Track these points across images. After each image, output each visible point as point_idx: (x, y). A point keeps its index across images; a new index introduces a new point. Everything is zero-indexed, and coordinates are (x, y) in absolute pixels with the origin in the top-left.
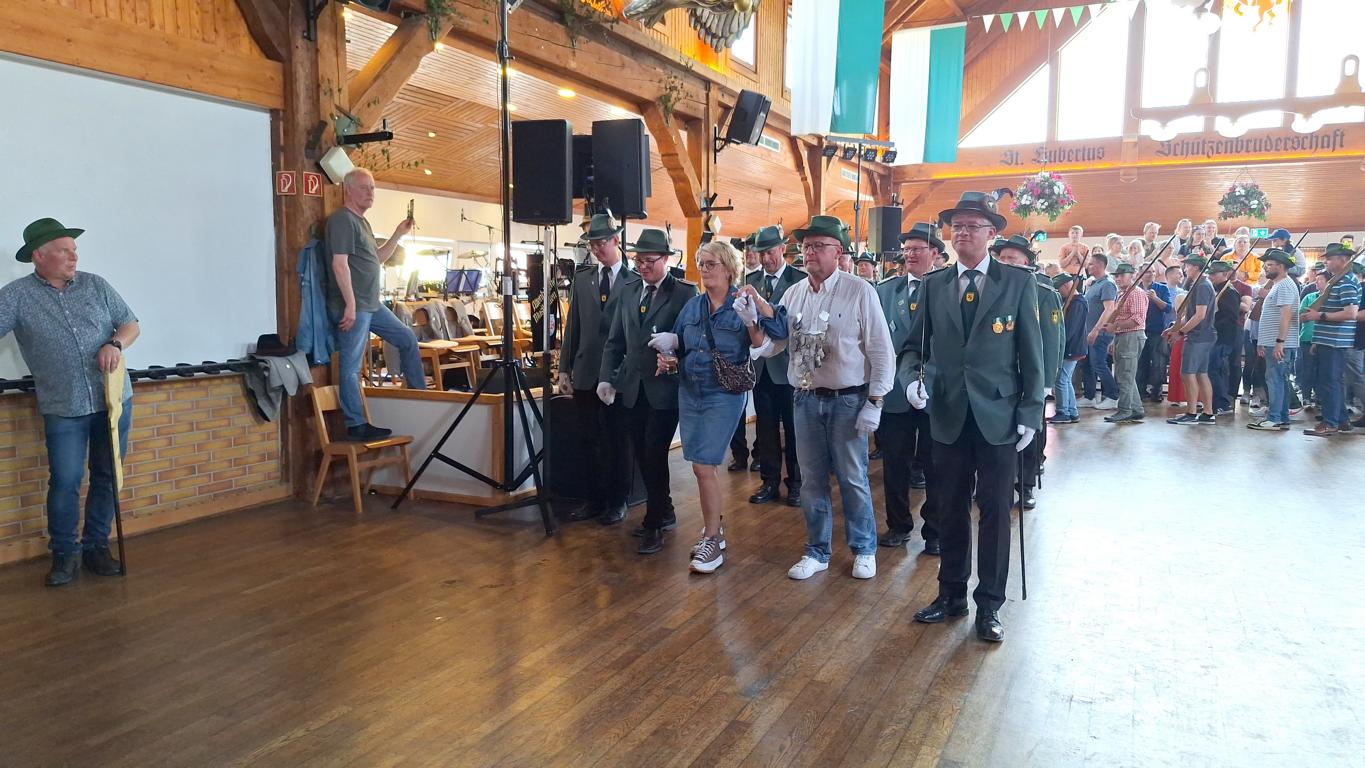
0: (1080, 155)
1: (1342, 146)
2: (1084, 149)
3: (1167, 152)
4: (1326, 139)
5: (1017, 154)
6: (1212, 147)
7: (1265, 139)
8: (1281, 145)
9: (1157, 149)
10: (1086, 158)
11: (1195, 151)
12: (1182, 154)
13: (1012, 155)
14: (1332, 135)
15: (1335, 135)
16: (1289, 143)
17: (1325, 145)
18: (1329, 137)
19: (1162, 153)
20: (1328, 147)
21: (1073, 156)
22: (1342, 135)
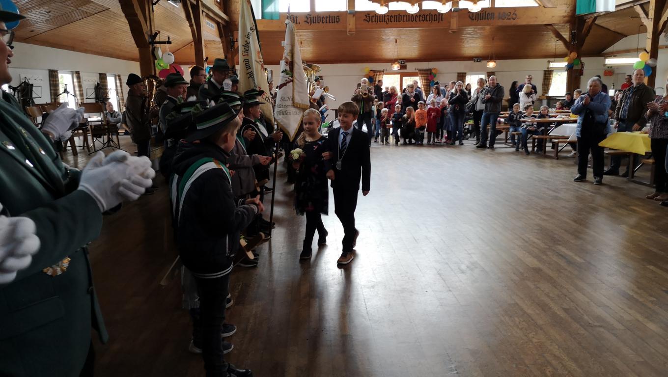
0: (328, 19)
1: (442, 20)
2: (330, 17)
3: (368, 20)
5: (296, 18)
6: (388, 18)
7: (411, 15)
8: (418, 19)
9: (363, 19)
10: (331, 21)
11: (381, 20)
12: (375, 22)
13: (294, 18)
15: (439, 15)
16: (421, 18)
17: (435, 19)
18: (437, 15)
19: (366, 20)
20: (437, 20)
21: (324, 20)
22: (442, 15)
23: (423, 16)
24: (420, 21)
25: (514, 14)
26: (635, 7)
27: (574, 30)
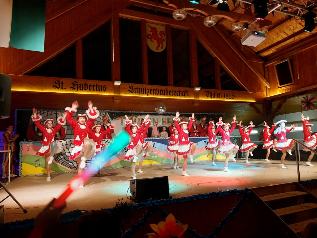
2: (97, 86)
3: (132, 91)
5: (62, 83)
6: (148, 91)
7: (166, 90)
9: (128, 90)
10: (98, 89)
11: (143, 92)
12: (138, 93)
13: (59, 83)
18: (184, 92)
20: (184, 96)
21: (92, 88)
22: (188, 92)
23: (175, 92)
24: (172, 95)
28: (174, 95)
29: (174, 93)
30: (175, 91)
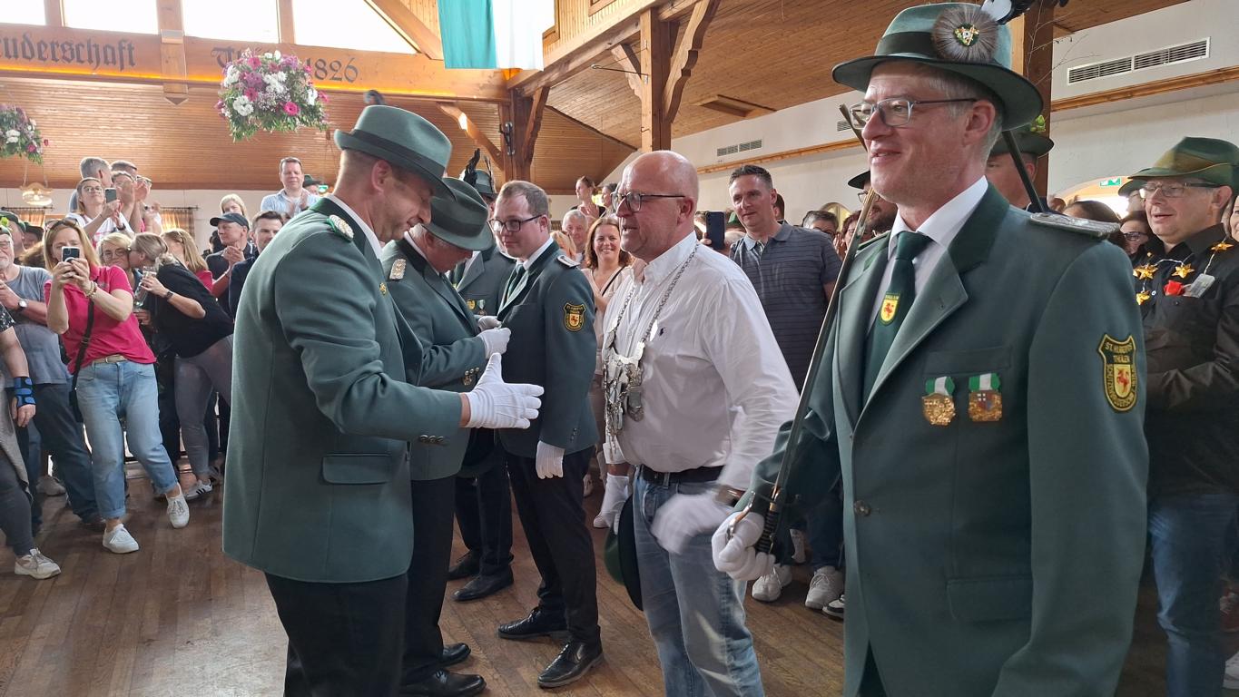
1: (132, 64)
4: (109, 51)
7: (20, 40)
8: (47, 53)
14: (116, 46)
15: (121, 49)
16: (59, 50)
17: (110, 59)
18: (112, 48)
20: (114, 62)
22: (131, 49)
23: (67, 47)
24: (54, 59)
25: (348, 67)
26: (613, 51)
27: (510, 121)
28: (64, 58)
29: (64, 51)
30: (67, 43)
